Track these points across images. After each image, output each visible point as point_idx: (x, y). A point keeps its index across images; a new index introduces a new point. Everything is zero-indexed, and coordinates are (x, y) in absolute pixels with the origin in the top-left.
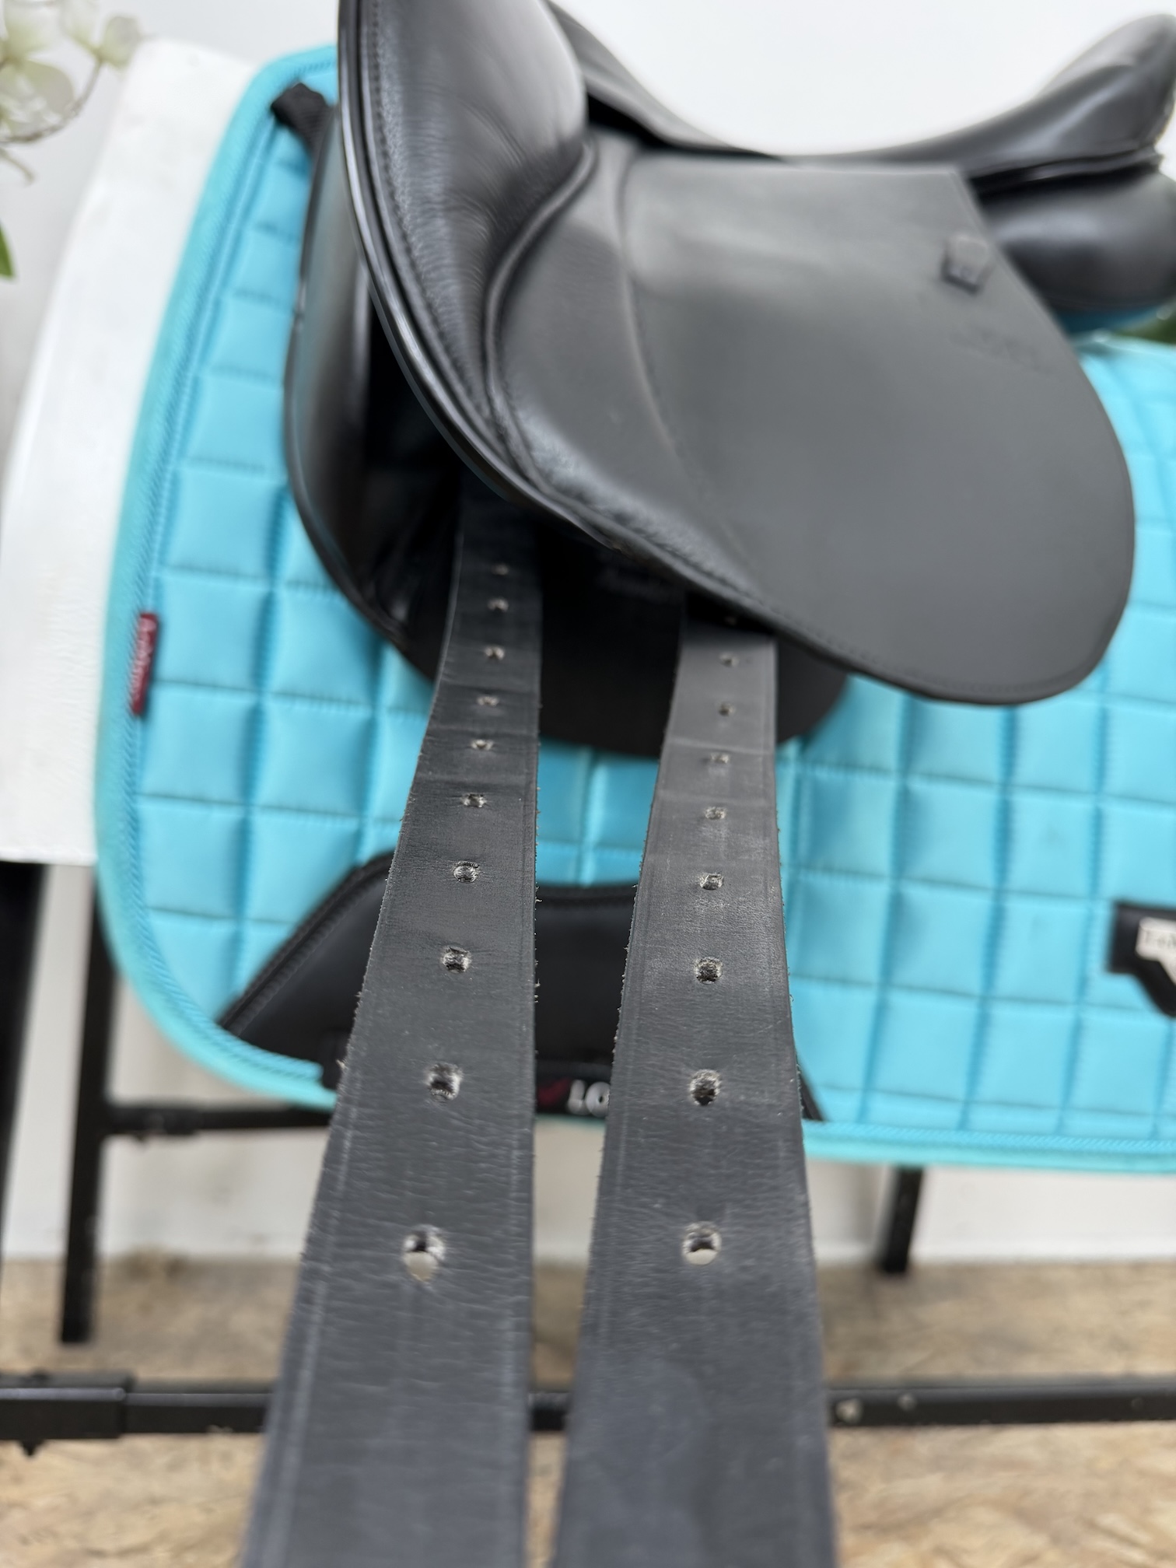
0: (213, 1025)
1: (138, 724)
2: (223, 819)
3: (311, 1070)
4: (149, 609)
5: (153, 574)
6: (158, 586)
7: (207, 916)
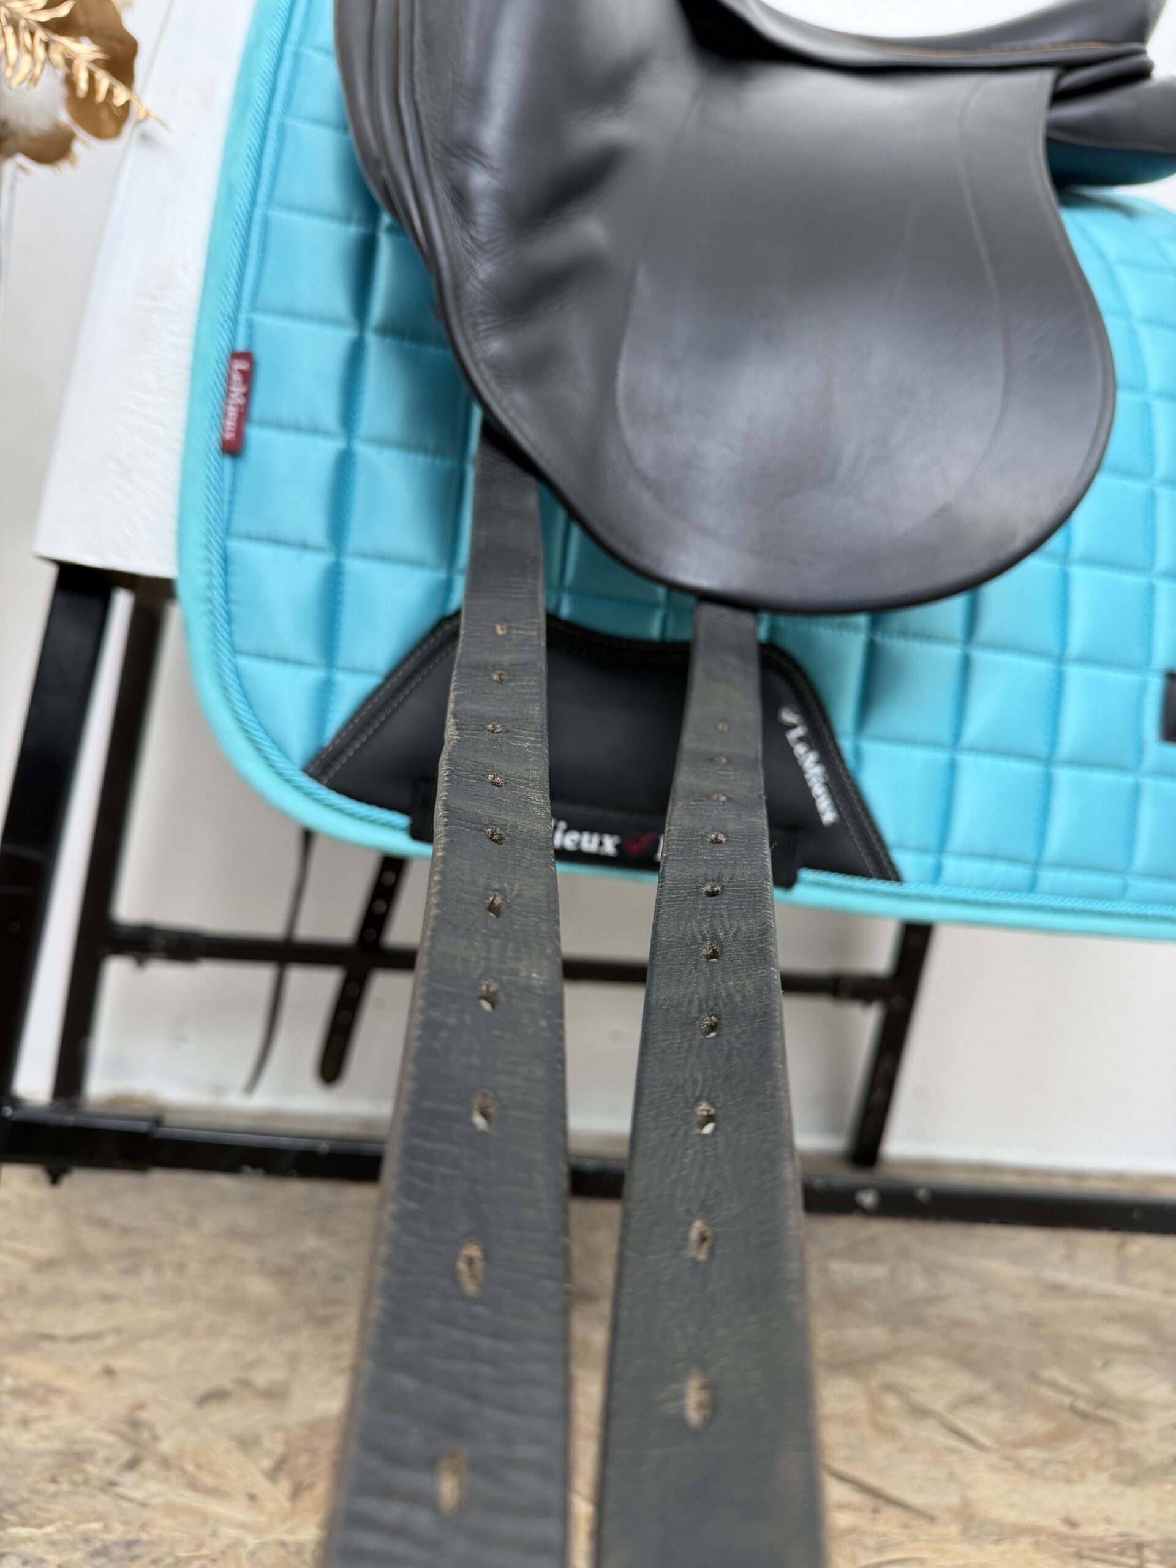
0: (300, 773)
1: (228, 462)
2: (316, 563)
3: (402, 820)
4: (241, 347)
5: (243, 316)
6: (250, 326)
7: (300, 663)
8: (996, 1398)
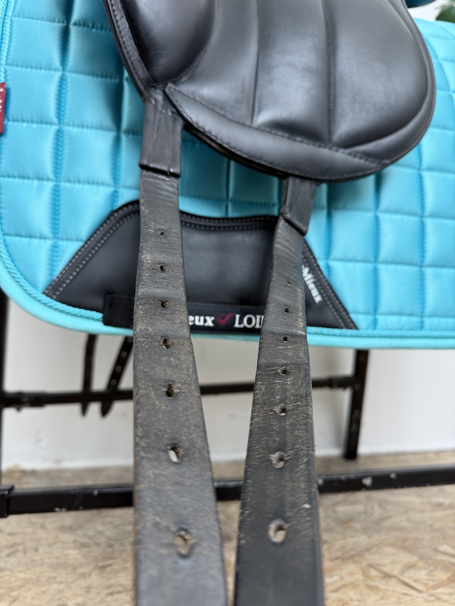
4: (2, 82)
8: (421, 564)
